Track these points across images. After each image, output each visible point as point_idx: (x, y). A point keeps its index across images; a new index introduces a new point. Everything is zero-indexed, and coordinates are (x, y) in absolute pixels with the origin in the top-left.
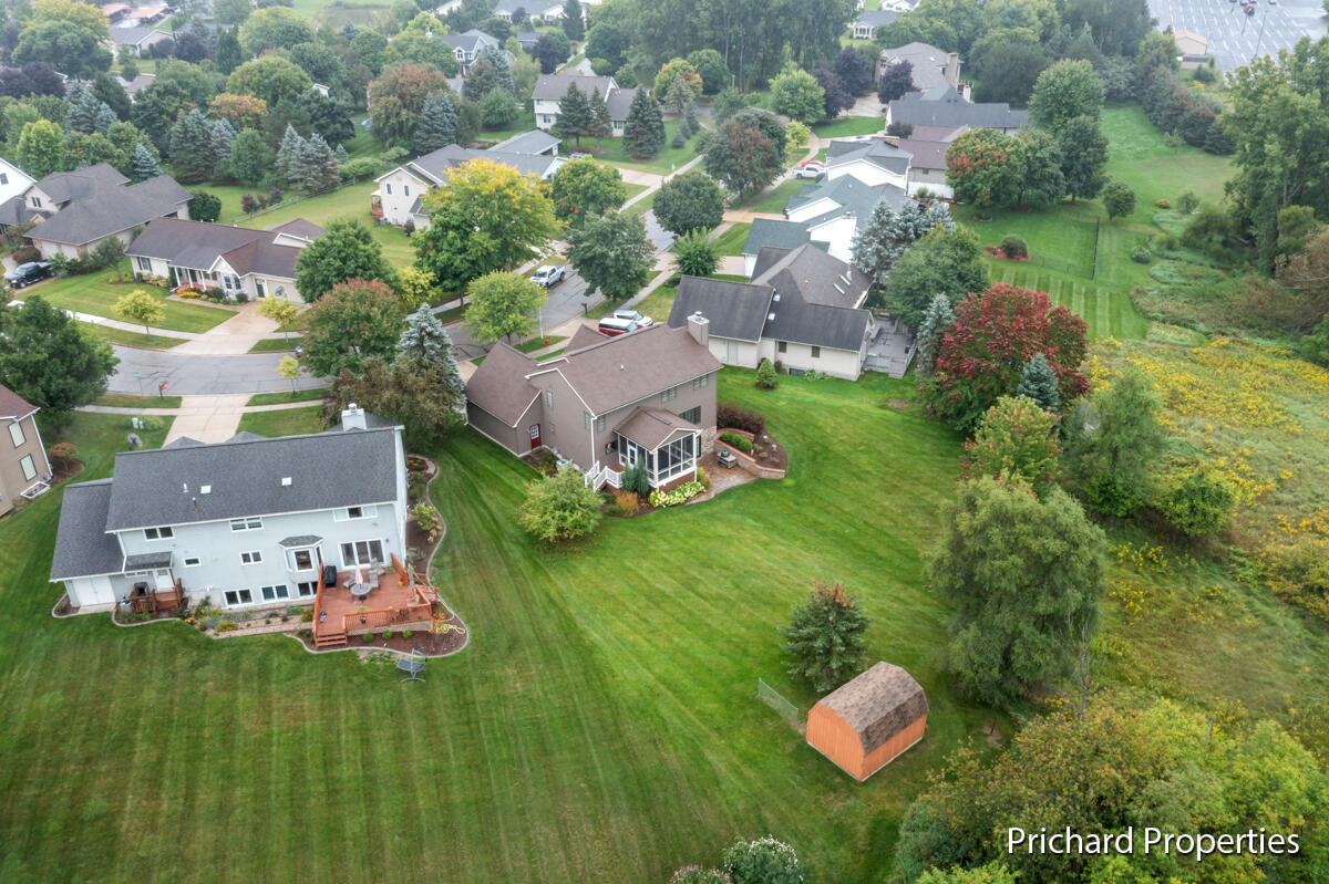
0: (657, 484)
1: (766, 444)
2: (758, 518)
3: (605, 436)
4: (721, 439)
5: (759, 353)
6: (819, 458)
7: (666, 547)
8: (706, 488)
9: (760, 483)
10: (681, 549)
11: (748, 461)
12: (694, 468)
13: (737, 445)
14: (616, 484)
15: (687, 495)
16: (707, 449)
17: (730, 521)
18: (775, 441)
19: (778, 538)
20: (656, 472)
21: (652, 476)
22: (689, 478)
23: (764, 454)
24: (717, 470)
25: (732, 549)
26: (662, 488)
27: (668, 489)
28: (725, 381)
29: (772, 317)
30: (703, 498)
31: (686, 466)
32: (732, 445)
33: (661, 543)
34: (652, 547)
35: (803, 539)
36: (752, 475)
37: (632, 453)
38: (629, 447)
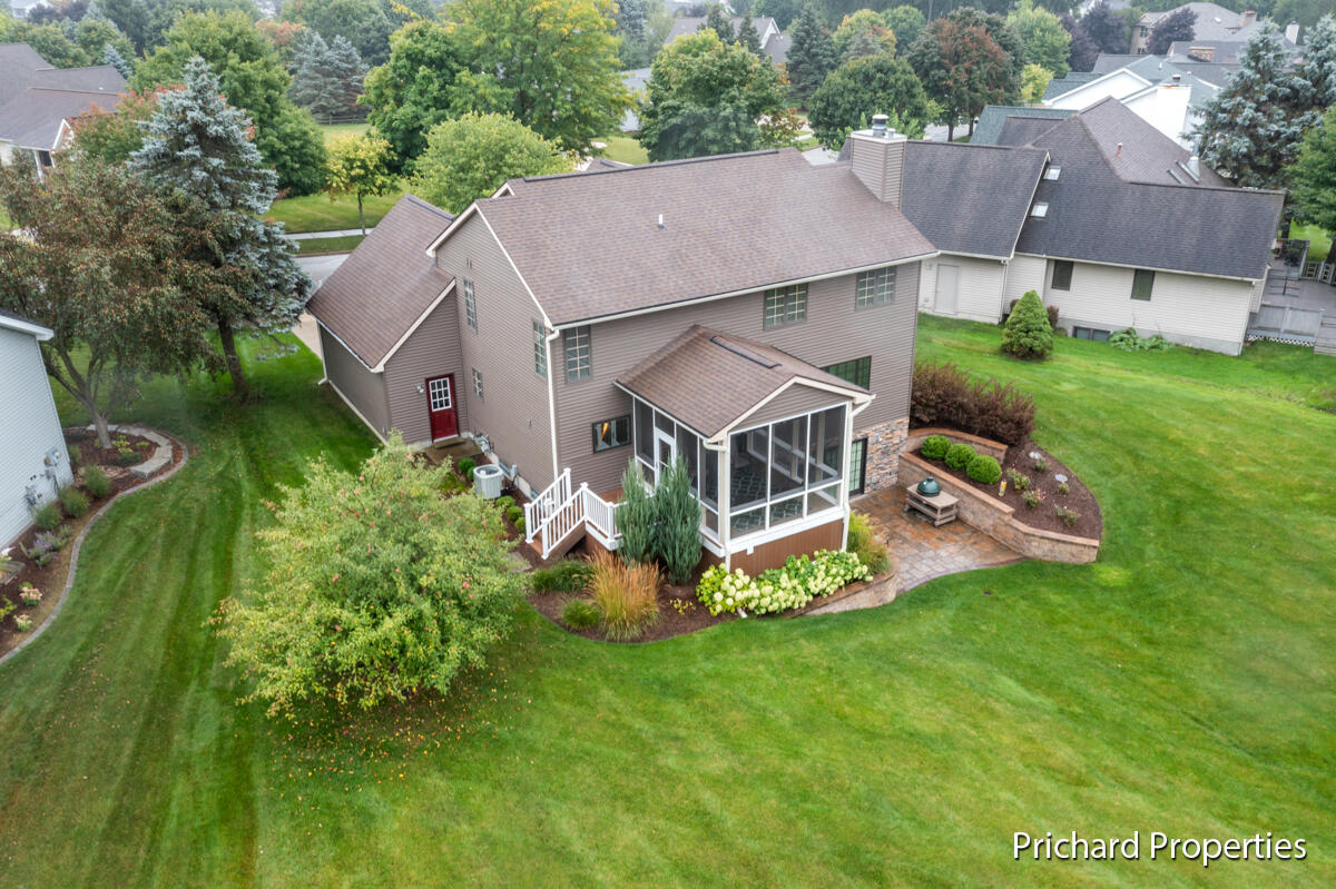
0: (728, 545)
1: (1037, 471)
2: (1034, 678)
3: (592, 398)
4: (918, 453)
5: (1007, 288)
6: (1192, 518)
7: (718, 765)
8: (876, 569)
9: (1030, 569)
10: (772, 778)
11: (991, 510)
12: (840, 511)
13: (961, 469)
14: (607, 537)
15: (815, 585)
16: (882, 474)
17: (945, 679)
18: (1060, 465)
19: (1112, 759)
20: (725, 511)
21: (713, 522)
22: (824, 538)
23: (1036, 495)
24: (907, 529)
25: (958, 791)
26: (740, 560)
27: (757, 565)
28: (928, 341)
29: (1041, 211)
30: (863, 600)
31: (817, 503)
32: (947, 468)
33: (706, 743)
34: (670, 760)
35: (1199, 769)
36: (1001, 547)
37: (665, 449)
38: (659, 435)
